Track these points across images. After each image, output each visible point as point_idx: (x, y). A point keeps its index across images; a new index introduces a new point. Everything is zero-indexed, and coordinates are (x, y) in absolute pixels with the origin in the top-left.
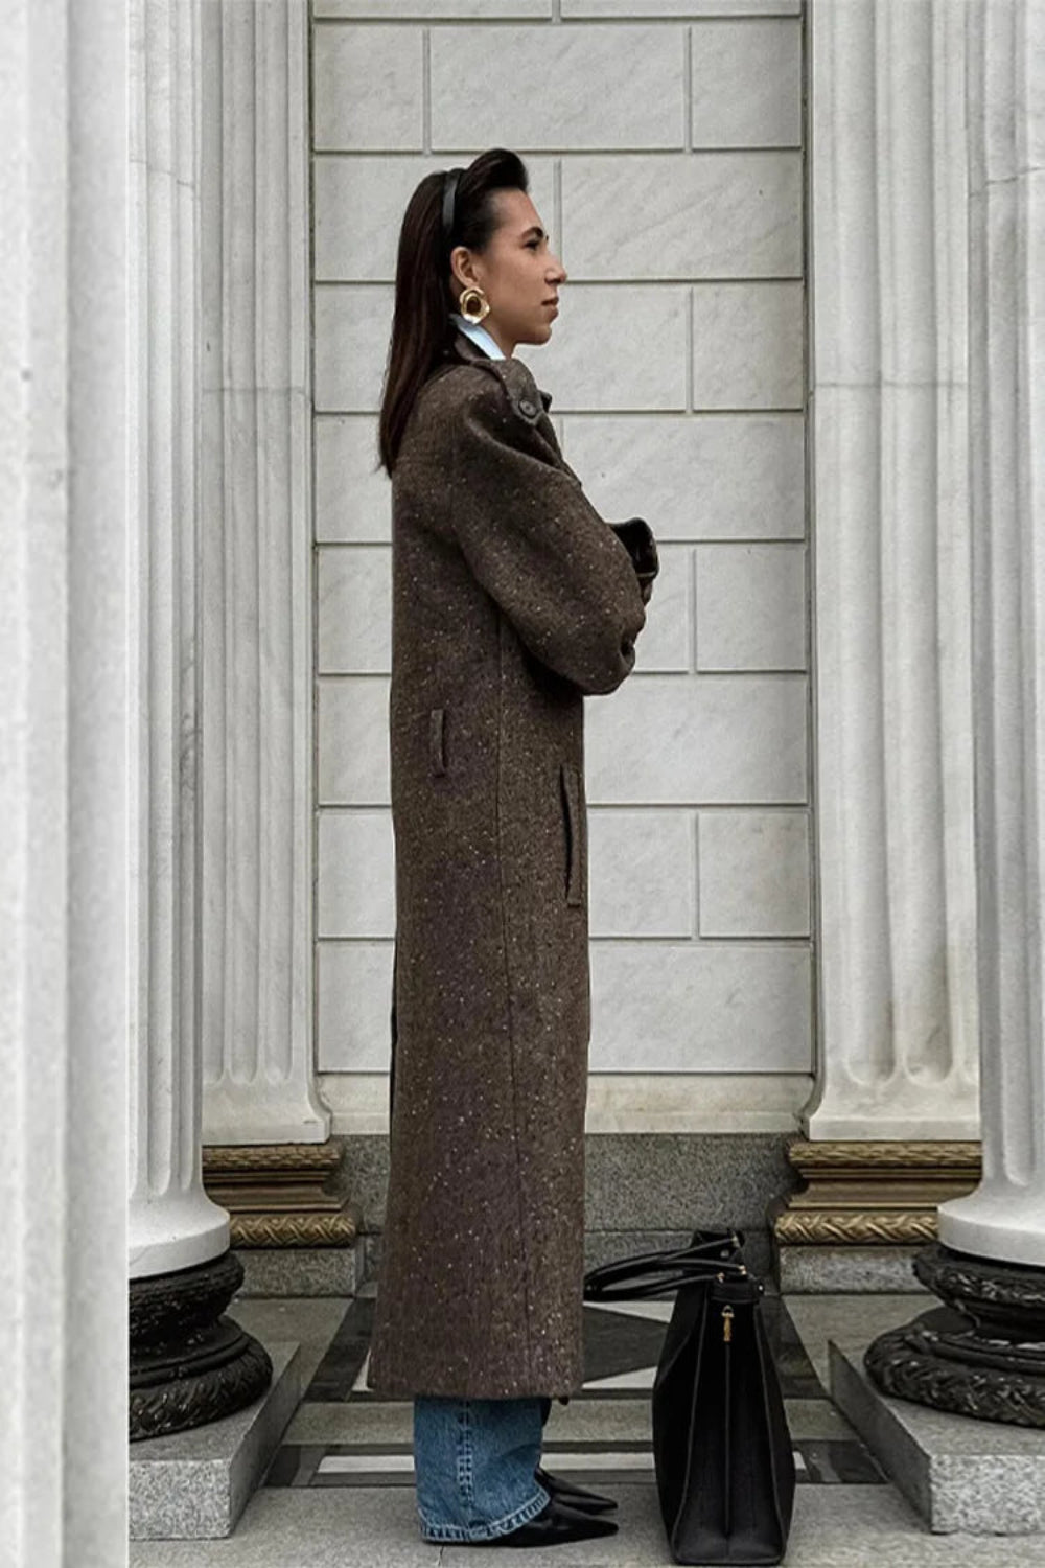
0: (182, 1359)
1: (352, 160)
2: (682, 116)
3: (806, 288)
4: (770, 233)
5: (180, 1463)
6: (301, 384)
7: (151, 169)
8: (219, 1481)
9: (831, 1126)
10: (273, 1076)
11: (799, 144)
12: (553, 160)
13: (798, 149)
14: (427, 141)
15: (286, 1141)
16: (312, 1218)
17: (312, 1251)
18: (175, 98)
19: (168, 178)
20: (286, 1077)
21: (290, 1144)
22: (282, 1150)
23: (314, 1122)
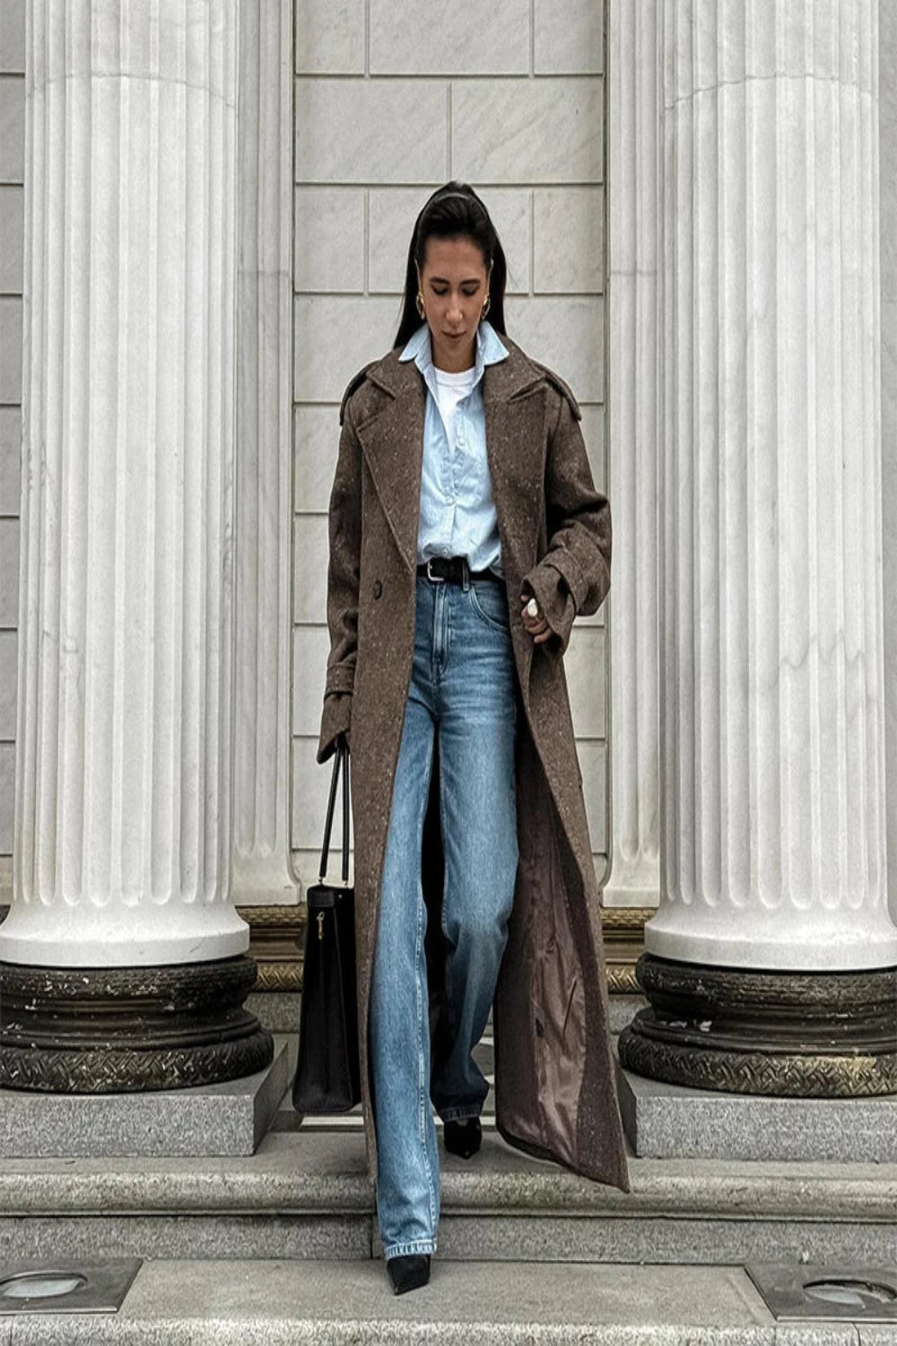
0: (224, 1027)
1: (321, 82)
2: (527, 48)
3: (605, 193)
4: (583, 145)
5: (225, 1097)
6: (287, 268)
7: (211, 94)
8: (248, 1111)
9: (617, 895)
10: (265, 850)
11: (601, 71)
12: (446, 82)
13: (600, 75)
14: (367, 68)
15: (272, 904)
16: (289, 966)
17: (288, 994)
18: (226, 37)
19: (221, 100)
20: (273, 850)
21: (275, 906)
22: (270, 910)
23: (290, 887)
